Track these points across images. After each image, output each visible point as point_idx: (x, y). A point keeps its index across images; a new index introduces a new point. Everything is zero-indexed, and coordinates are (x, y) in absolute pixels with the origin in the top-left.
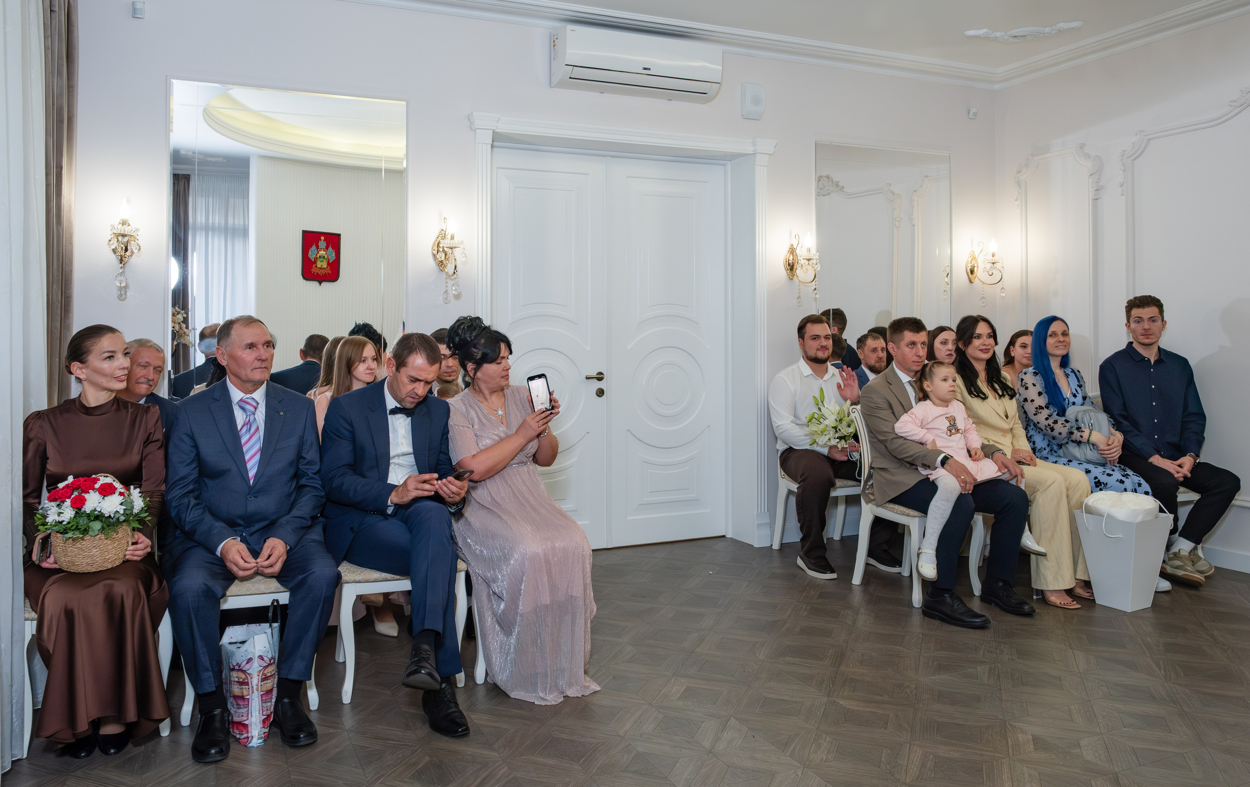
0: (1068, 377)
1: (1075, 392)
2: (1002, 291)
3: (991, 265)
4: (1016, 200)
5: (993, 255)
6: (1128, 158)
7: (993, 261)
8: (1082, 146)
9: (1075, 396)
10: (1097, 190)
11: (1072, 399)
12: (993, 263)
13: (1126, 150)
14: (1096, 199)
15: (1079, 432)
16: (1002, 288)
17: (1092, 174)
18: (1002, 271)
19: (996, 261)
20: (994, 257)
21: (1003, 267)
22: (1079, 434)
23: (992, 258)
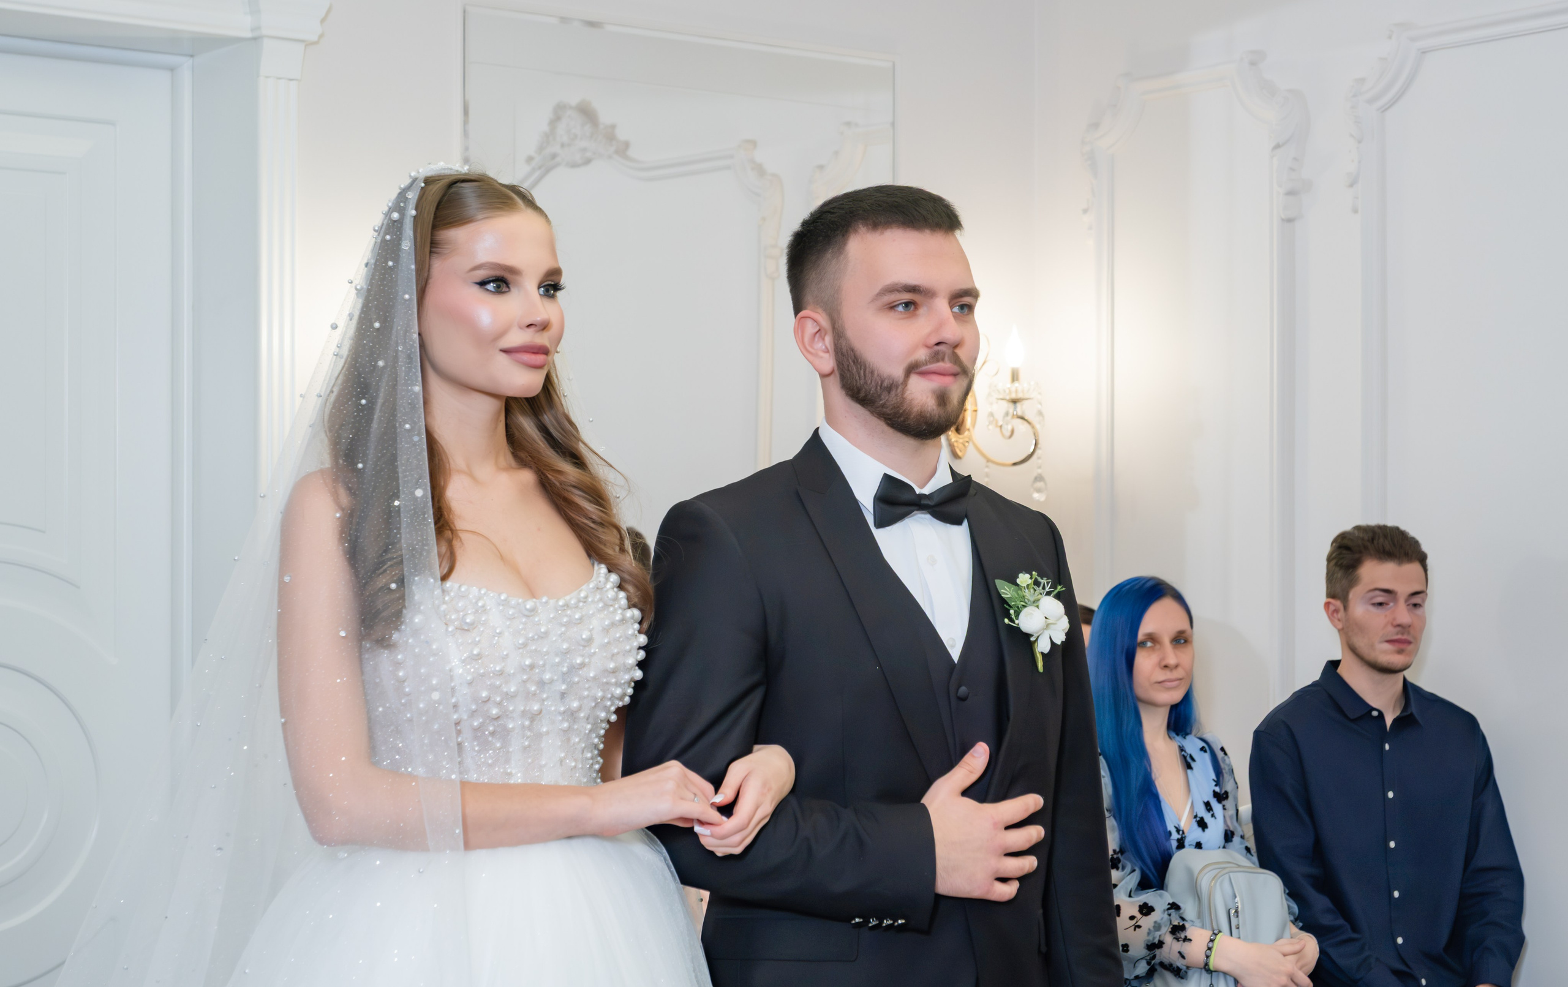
0: (1189, 767)
1: (1202, 812)
2: (1039, 484)
3: (1005, 406)
4: (1085, 211)
5: (1015, 377)
6: (1370, 101)
7: (1014, 396)
8: (1255, 60)
9: (1202, 824)
10: (1291, 193)
11: (1194, 834)
12: (1015, 402)
13: (1362, 80)
14: (1290, 220)
15: (1178, 939)
16: (1039, 478)
17: (1277, 146)
18: (1038, 426)
19: (1020, 395)
20: (1016, 384)
21: (1040, 413)
22: (1177, 946)
23: (1009, 385)
